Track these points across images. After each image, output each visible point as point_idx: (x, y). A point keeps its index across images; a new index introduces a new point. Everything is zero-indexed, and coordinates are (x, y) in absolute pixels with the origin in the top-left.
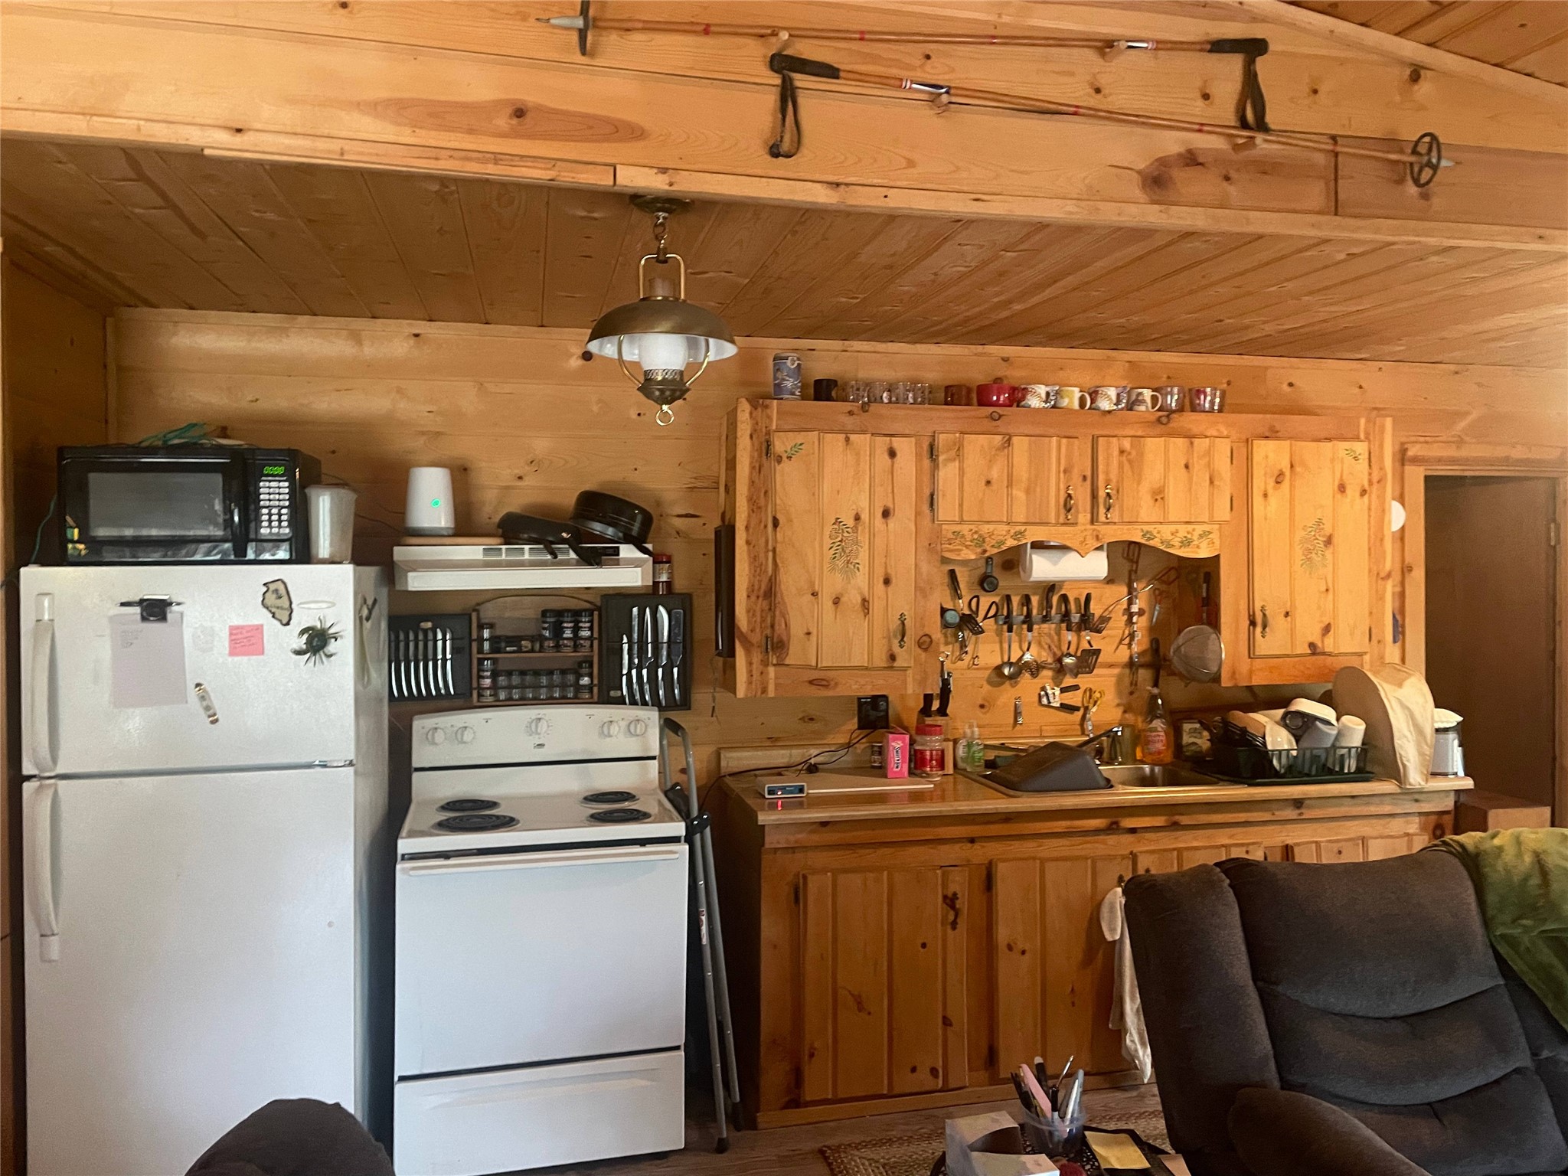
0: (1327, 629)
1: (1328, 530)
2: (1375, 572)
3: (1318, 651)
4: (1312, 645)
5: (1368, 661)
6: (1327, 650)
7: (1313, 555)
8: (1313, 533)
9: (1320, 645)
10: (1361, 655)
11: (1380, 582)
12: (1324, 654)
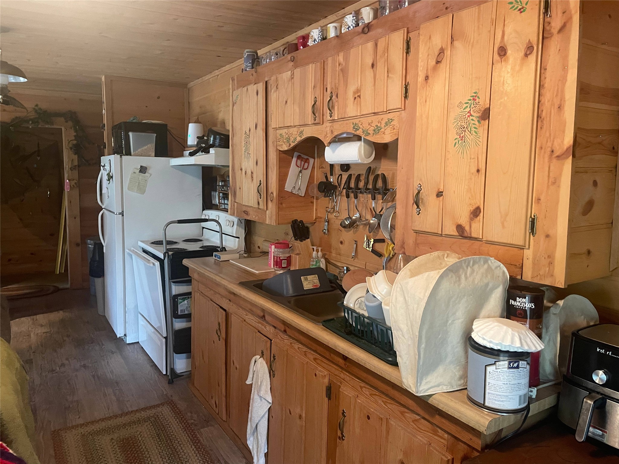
0: (476, 213)
1: (483, 102)
2: (549, 149)
3: (466, 235)
4: (460, 228)
5: (531, 257)
6: (474, 235)
7: (467, 133)
8: (468, 110)
9: (467, 228)
10: (521, 248)
11: (554, 161)
12: (470, 238)
